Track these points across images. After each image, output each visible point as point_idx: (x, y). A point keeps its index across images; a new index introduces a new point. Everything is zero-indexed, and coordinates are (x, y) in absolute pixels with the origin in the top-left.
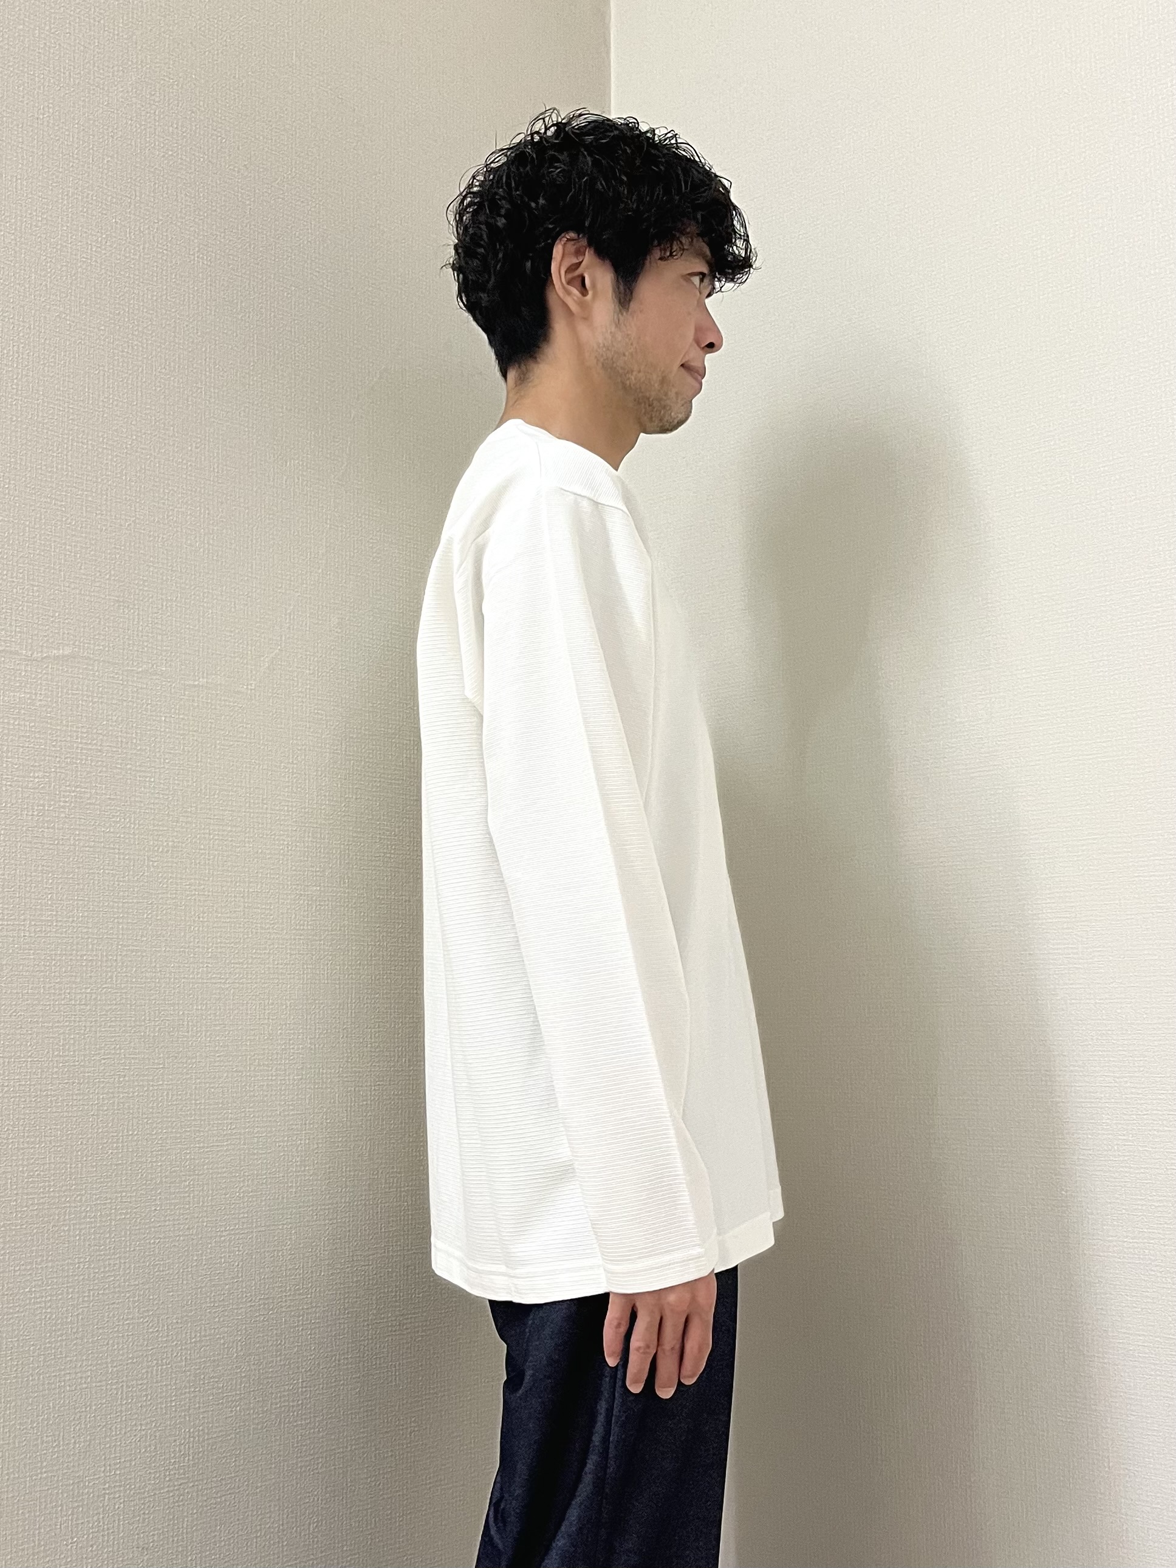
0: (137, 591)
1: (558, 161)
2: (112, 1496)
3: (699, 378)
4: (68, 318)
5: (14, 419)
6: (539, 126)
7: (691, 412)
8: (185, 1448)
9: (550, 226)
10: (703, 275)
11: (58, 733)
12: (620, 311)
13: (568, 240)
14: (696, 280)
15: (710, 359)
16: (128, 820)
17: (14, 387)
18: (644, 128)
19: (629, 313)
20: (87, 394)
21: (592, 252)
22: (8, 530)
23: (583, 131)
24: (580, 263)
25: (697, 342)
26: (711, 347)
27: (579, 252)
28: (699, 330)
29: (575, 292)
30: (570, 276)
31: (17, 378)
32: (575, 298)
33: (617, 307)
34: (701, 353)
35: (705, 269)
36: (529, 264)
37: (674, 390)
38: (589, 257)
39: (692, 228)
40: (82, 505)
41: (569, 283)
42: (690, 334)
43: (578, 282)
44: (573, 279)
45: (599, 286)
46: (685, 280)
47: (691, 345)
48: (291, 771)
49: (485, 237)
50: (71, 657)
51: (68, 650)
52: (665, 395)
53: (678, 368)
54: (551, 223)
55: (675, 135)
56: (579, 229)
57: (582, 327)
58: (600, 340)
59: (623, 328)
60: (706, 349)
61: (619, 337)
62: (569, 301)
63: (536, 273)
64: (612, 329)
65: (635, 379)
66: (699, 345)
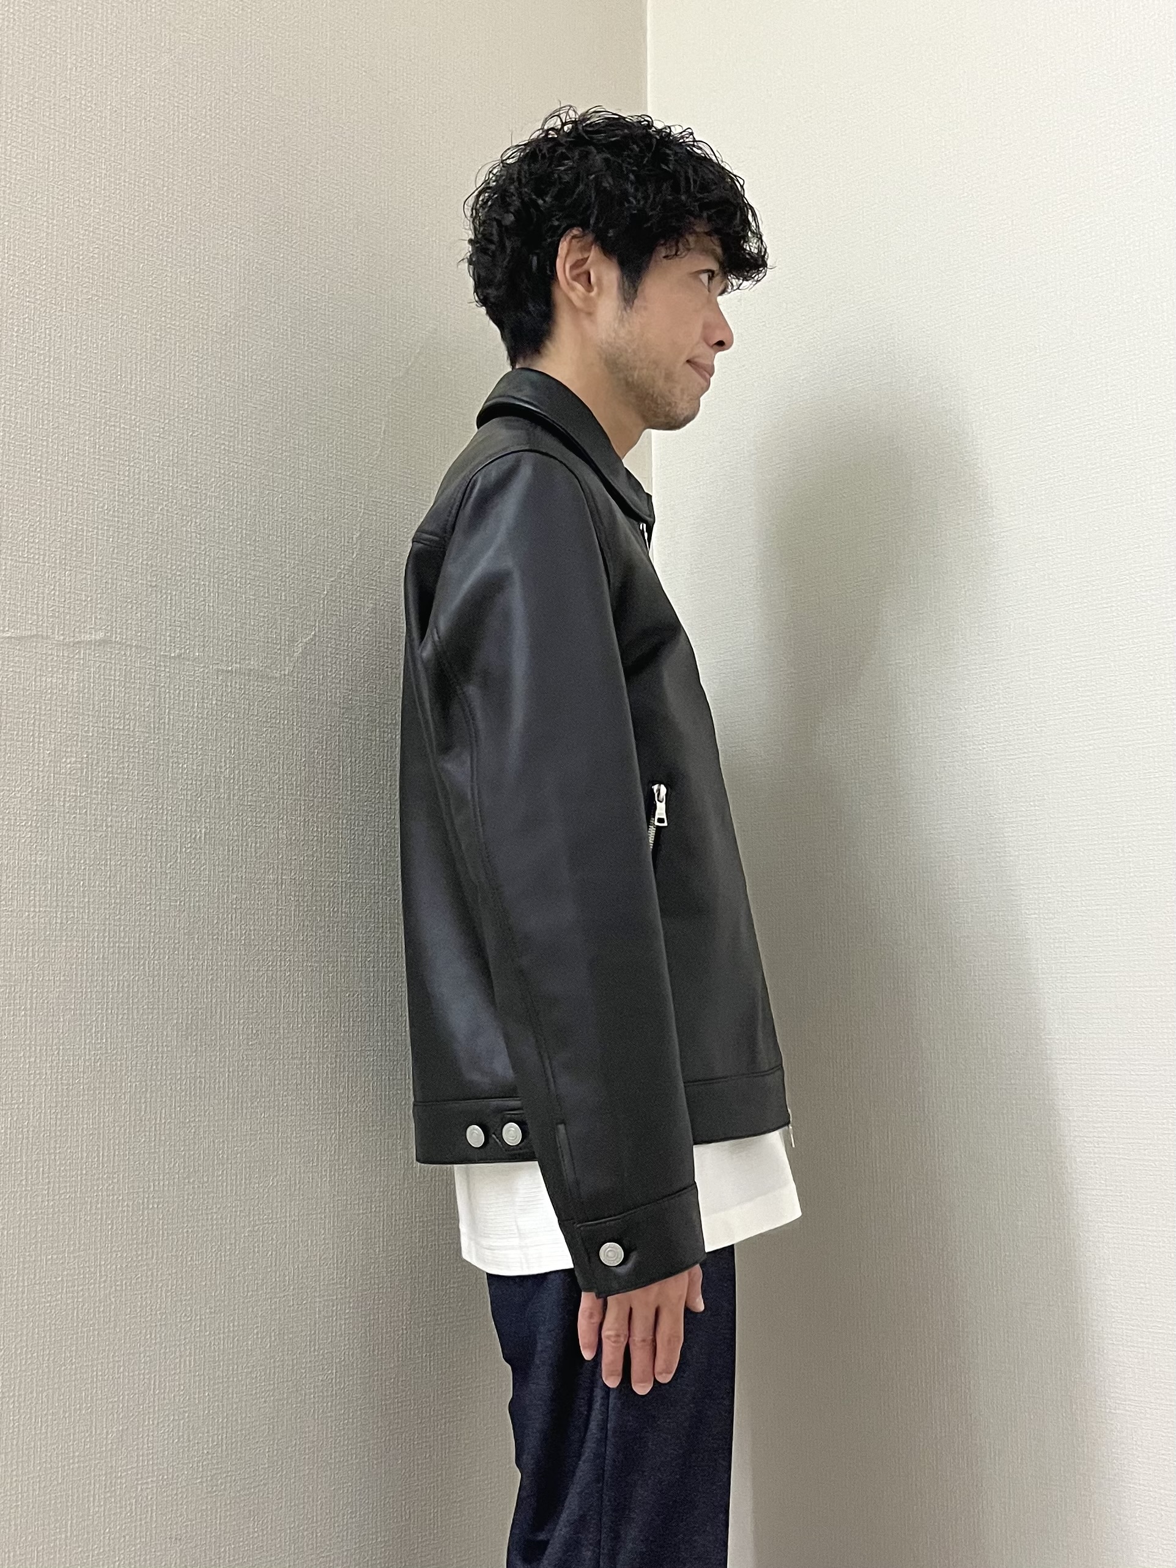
0: (170, 576)
1: (568, 158)
2: (145, 1486)
3: (708, 376)
4: (100, 301)
5: (47, 402)
6: (556, 123)
7: (698, 410)
8: (218, 1438)
9: (556, 224)
10: (712, 274)
11: (90, 719)
12: (624, 307)
13: (574, 237)
14: (704, 277)
15: (719, 357)
16: (160, 807)
17: (46, 369)
18: (658, 125)
19: (634, 310)
20: (119, 377)
21: (598, 247)
22: (40, 514)
23: (595, 129)
24: (588, 257)
25: (706, 340)
26: (721, 345)
27: (586, 249)
28: (706, 326)
29: (580, 288)
30: (576, 272)
31: (49, 361)
32: (580, 294)
33: (621, 303)
34: (712, 351)
35: (714, 266)
36: (535, 259)
37: (678, 389)
38: (594, 254)
39: (701, 227)
40: (115, 489)
41: (573, 278)
42: (697, 330)
43: (584, 278)
44: (578, 275)
45: (605, 282)
46: (692, 277)
47: (699, 342)
48: (325, 757)
49: (496, 233)
50: (104, 642)
51: (101, 635)
52: (670, 391)
53: (684, 364)
54: (557, 220)
55: (692, 134)
56: (584, 225)
57: (586, 323)
58: (604, 336)
59: (627, 325)
60: (716, 347)
61: (622, 333)
62: (573, 296)
63: (541, 267)
64: (616, 326)
65: (638, 376)
66: (708, 344)
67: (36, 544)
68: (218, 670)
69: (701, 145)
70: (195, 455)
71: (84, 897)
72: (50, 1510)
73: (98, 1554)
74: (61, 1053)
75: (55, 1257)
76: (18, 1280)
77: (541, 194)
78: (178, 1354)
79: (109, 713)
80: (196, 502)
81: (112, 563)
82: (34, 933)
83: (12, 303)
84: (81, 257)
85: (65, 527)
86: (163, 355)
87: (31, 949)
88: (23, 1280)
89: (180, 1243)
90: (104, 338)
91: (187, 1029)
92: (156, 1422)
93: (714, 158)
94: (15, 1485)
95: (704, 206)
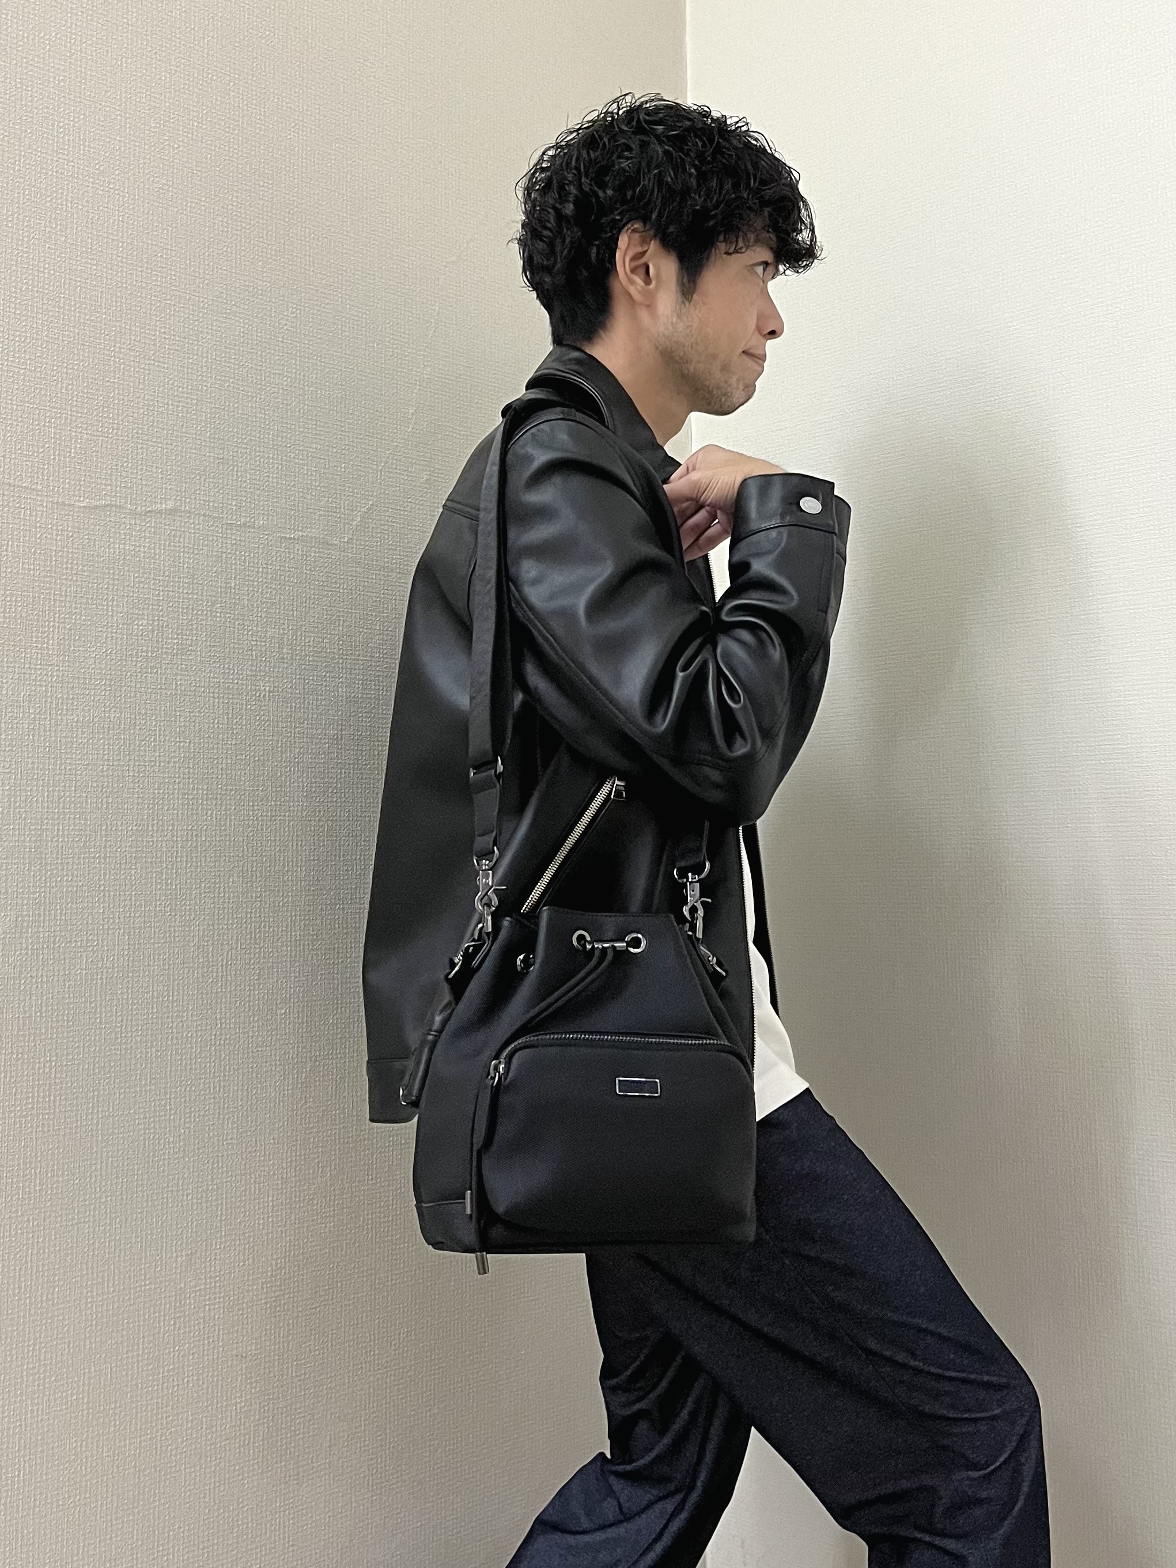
0: (236, 449)
2: (212, 1307)
3: (761, 362)
5: (120, 285)
7: (753, 393)
8: (281, 1262)
9: (618, 217)
10: (766, 264)
11: (161, 583)
12: (683, 302)
14: (760, 270)
15: (771, 345)
16: (227, 666)
17: (120, 254)
18: (715, 114)
19: (692, 304)
20: (188, 261)
21: (658, 241)
22: (114, 390)
23: (655, 117)
24: (646, 252)
25: (759, 330)
26: (773, 334)
27: (646, 242)
28: (760, 317)
29: (639, 281)
30: (635, 264)
32: (639, 287)
33: (680, 297)
34: (763, 340)
35: (767, 256)
36: (594, 250)
37: (735, 378)
38: (654, 246)
39: (759, 223)
40: (184, 367)
41: (633, 271)
42: (752, 324)
43: (643, 271)
44: (638, 267)
45: (663, 276)
46: (749, 270)
47: (753, 334)
49: (552, 221)
50: (173, 512)
51: (170, 505)
52: (726, 382)
53: (740, 355)
54: (619, 214)
55: (747, 124)
56: (645, 219)
57: (644, 315)
58: (662, 329)
59: (685, 319)
60: (768, 336)
61: (681, 326)
62: (632, 290)
63: (600, 260)
64: (674, 319)
65: (695, 368)
66: (760, 333)
67: (110, 418)
68: (282, 538)
69: (756, 135)
70: (259, 335)
71: (155, 751)
72: (123, 1330)
73: (168, 1371)
74: (133, 898)
75: (127, 1090)
76: (92, 1112)
77: (603, 186)
78: (243, 1182)
79: (179, 578)
80: (261, 379)
81: (182, 437)
82: (108, 786)
83: (87, 192)
84: (153, 148)
85: (138, 403)
86: (229, 241)
87: (105, 800)
88: (98, 1111)
89: (245, 1077)
90: (174, 225)
91: (252, 875)
92: (222, 1246)
93: (767, 148)
94: (89, 1305)
95: (764, 203)
